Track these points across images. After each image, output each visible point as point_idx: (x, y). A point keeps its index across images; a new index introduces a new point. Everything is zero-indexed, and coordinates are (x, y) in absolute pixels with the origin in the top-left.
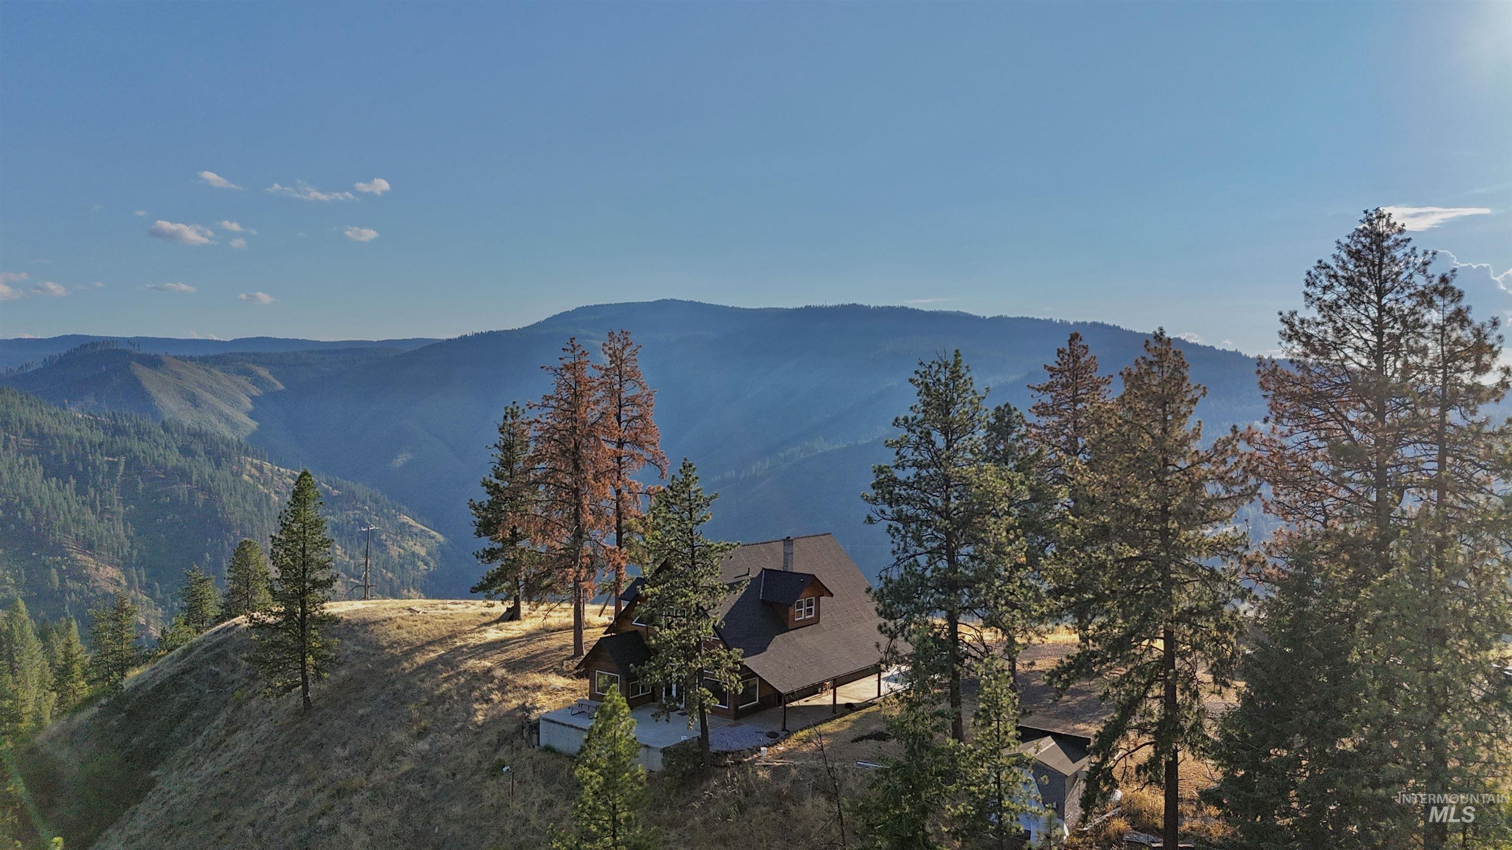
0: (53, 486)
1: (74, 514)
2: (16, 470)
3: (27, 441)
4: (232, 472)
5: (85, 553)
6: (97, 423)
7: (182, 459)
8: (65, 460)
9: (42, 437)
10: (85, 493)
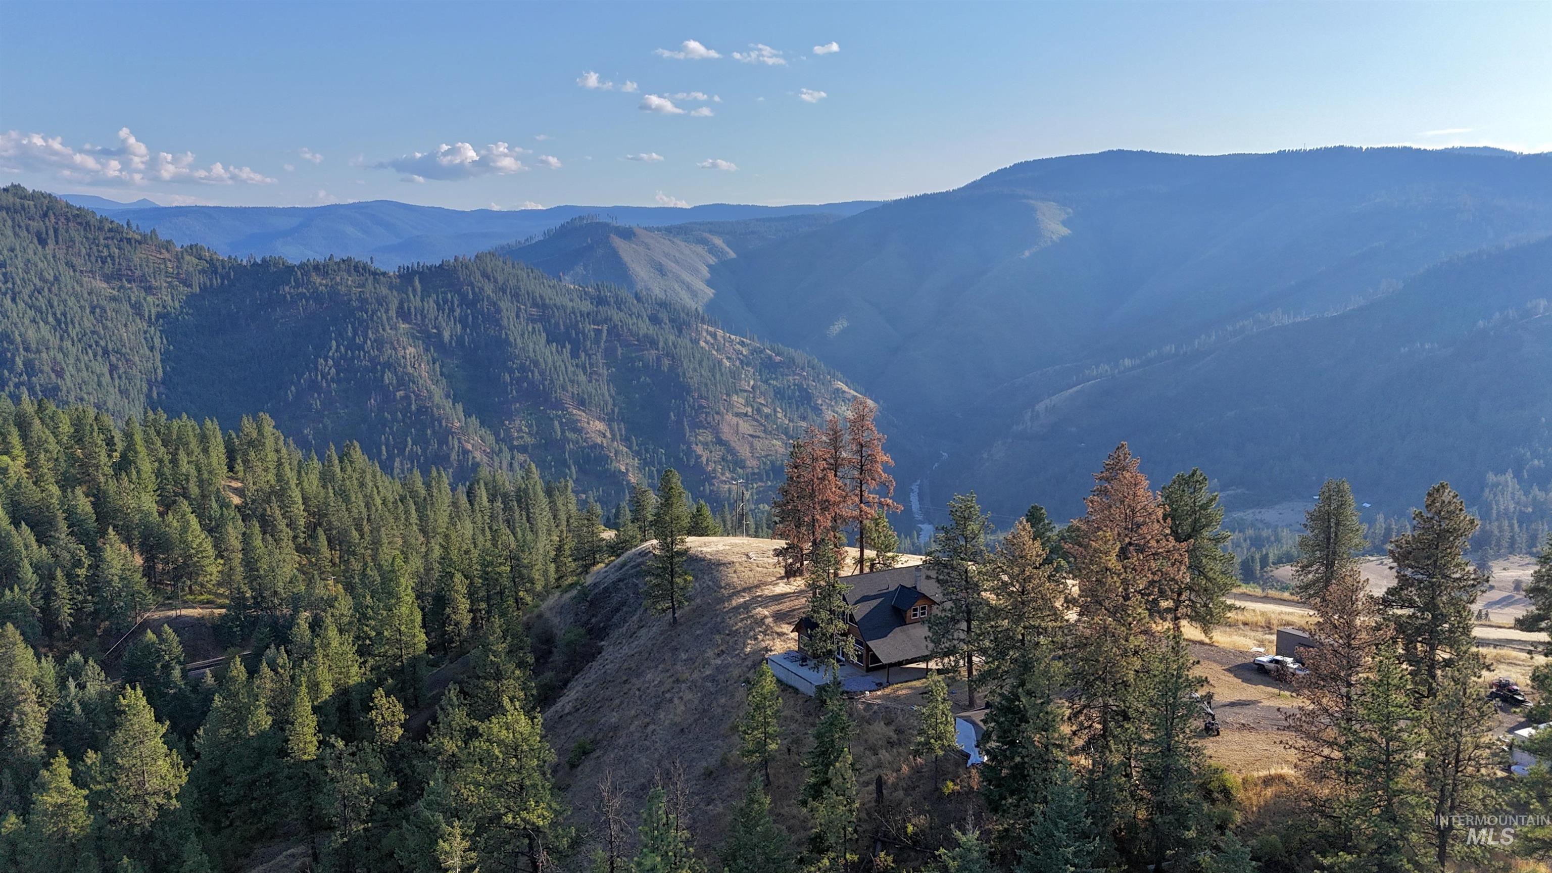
0: (554, 349)
1: (570, 375)
2: (526, 336)
3: (534, 311)
4: (691, 340)
5: (579, 409)
6: (585, 293)
7: (651, 328)
8: (562, 327)
9: (544, 306)
10: (578, 357)
